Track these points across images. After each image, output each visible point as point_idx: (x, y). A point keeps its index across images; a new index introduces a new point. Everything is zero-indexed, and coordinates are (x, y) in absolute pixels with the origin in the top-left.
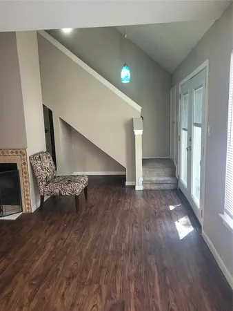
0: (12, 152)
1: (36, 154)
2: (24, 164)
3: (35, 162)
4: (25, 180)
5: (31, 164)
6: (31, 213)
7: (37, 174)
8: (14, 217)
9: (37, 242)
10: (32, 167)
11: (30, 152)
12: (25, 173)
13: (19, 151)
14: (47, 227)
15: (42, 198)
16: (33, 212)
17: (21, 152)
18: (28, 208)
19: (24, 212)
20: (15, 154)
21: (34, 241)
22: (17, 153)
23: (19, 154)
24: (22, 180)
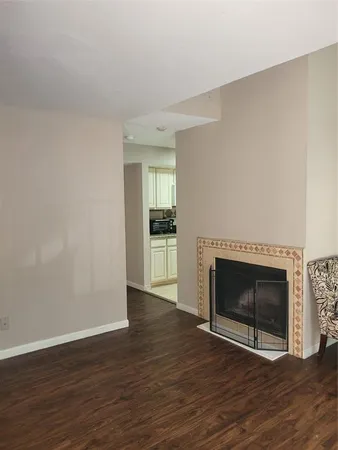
0: (281, 252)
1: (321, 260)
2: (298, 273)
3: (317, 273)
4: (296, 300)
5: (309, 275)
6: (301, 359)
7: (318, 294)
8: (272, 356)
9: (296, 421)
10: (311, 281)
11: (309, 256)
12: (298, 289)
13: (291, 251)
14: (323, 398)
15: (324, 339)
16: (304, 357)
17: (294, 253)
18: (297, 349)
19: (290, 352)
20: (285, 255)
21: (291, 417)
22: (288, 253)
23: (291, 255)
24: (292, 299)
